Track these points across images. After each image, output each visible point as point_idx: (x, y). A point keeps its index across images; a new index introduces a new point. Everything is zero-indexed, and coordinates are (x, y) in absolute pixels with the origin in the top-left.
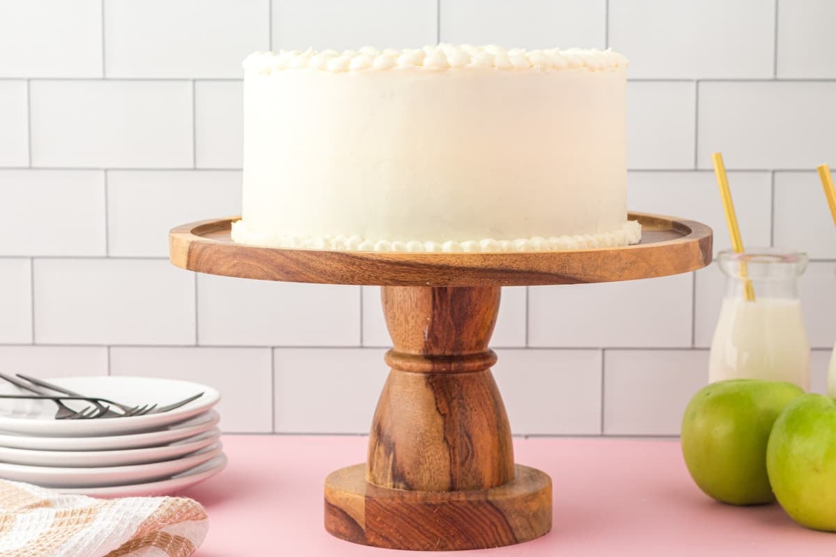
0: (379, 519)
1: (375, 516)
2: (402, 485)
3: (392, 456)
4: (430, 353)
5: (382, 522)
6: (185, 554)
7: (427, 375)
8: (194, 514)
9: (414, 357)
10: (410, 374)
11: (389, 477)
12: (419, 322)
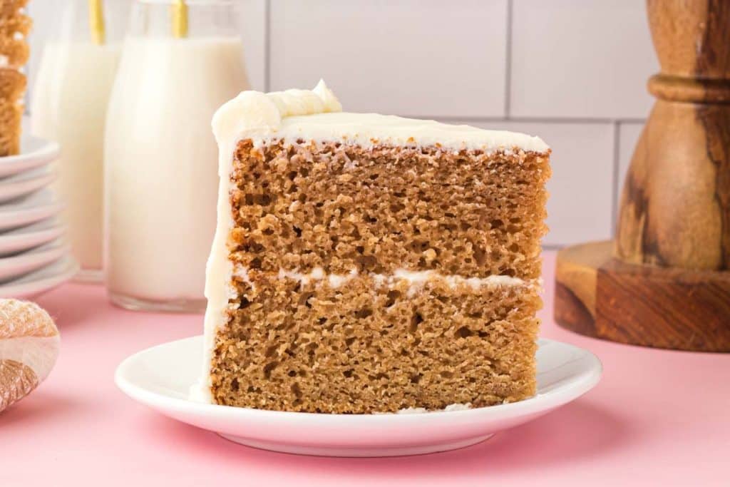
0: (613, 301)
1: (607, 298)
2: (654, 259)
3: (643, 219)
4: (703, 76)
5: (616, 306)
6: (23, 388)
7: (699, 106)
8: (38, 327)
9: (683, 81)
10: (676, 105)
11: (638, 248)
12: (690, 29)
